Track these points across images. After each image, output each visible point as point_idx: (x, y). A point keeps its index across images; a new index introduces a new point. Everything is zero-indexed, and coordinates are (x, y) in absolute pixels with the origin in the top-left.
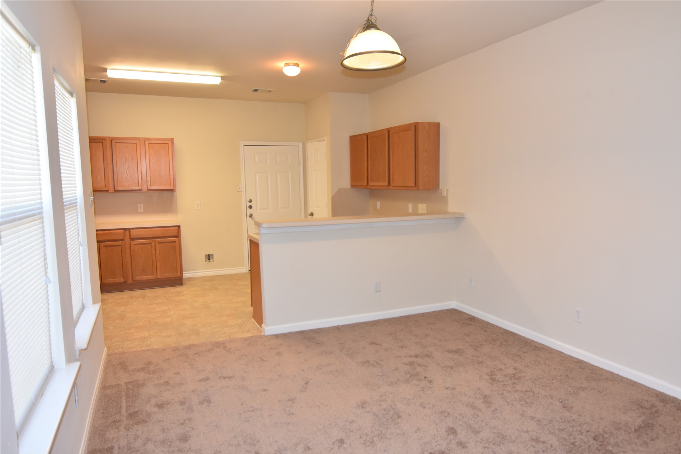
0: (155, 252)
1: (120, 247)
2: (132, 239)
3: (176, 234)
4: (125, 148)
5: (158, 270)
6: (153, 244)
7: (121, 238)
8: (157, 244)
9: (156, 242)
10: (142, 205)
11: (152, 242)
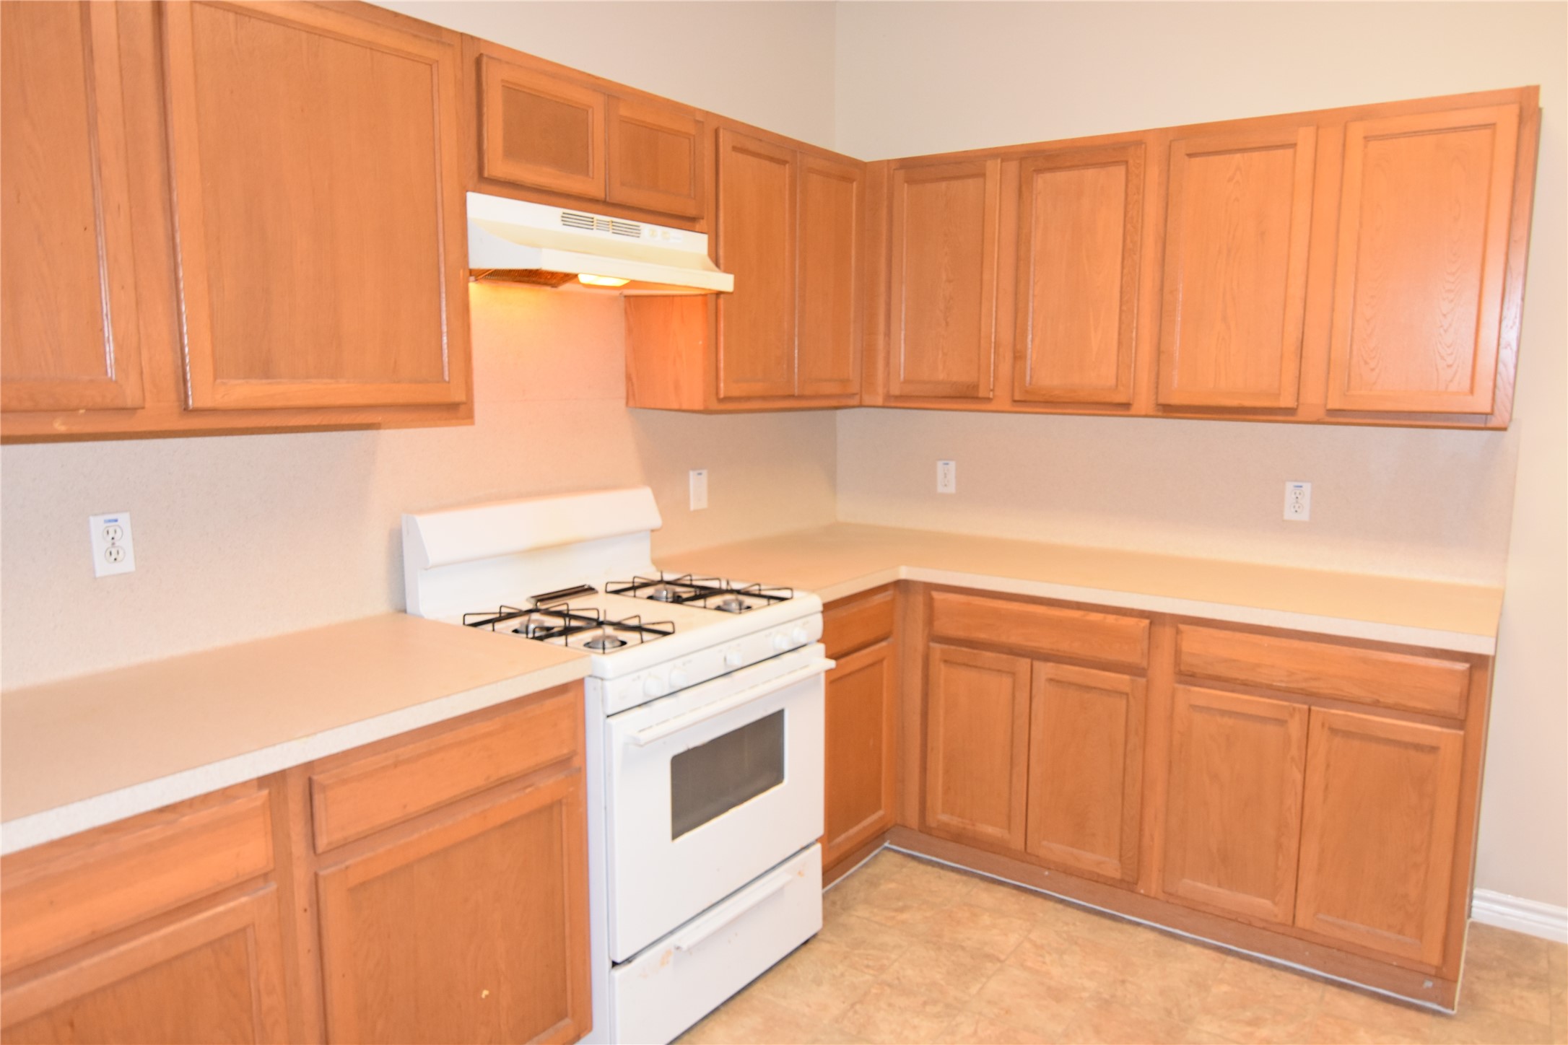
0: (1299, 777)
1: (1124, 702)
2: (1188, 676)
3: (1453, 707)
4: (1230, 180)
5: (1307, 880)
6: (1295, 728)
7: (1134, 658)
8: (1318, 735)
9: (1315, 723)
10: (1307, 487)
11: (1292, 715)
